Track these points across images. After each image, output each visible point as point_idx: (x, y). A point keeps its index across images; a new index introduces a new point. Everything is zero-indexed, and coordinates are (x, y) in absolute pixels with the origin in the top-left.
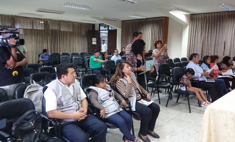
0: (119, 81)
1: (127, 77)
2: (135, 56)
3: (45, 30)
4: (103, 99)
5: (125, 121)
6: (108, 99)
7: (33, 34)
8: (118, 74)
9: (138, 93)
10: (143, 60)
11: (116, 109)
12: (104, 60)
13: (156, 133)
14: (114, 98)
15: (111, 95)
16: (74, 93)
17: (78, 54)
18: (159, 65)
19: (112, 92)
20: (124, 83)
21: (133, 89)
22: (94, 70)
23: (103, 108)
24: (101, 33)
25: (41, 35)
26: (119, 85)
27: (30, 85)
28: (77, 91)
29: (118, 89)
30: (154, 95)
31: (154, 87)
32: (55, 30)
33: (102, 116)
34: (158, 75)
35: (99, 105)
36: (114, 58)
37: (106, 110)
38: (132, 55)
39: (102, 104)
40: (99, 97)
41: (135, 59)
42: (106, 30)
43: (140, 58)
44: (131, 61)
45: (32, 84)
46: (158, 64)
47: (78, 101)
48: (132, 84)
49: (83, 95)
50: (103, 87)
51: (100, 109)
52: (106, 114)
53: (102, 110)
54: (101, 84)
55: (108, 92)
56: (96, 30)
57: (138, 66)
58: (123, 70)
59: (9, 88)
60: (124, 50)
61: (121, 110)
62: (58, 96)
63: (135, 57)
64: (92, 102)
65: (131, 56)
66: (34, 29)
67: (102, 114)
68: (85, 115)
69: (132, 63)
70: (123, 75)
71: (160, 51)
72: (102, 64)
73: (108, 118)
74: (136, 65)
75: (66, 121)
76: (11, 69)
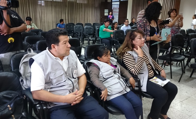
0: (127, 54)
1: (137, 49)
2: (148, 22)
3: (63, 2)
4: (106, 76)
5: (133, 105)
6: (112, 76)
7: (52, 6)
8: (127, 46)
9: (150, 70)
10: (157, 27)
11: (122, 89)
12: (113, 29)
13: (169, 117)
14: (120, 75)
15: (116, 71)
16: (69, 68)
17: (90, 24)
18: (173, 35)
19: (117, 67)
20: (133, 57)
21: (145, 64)
22: (102, 40)
23: (105, 88)
24: (113, 5)
25: (60, 6)
26: (127, 59)
27: (27, 54)
28: (73, 66)
29: (125, 63)
30: (164, 67)
31: (165, 60)
32: (72, 2)
33: (104, 98)
34: (171, 47)
35: (100, 84)
36: (124, 28)
37: (108, 90)
38: (145, 21)
39: (103, 83)
40: (100, 73)
41: (148, 26)
42: (118, 2)
43: (154, 25)
44: (143, 28)
45: (29, 53)
46: (171, 35)
47: (73, 78)
48: (144, 58)
49: (82, 70)
50: (106, 61)
51: (101, 89)
52: (108, 95)
53: (103, 90)
54: (104, 58)
55: (113, 68)
56: (108, 2)
57: (152, 35)
58: (133, 42)
59: (5, 57)
60: (134, 20)
61: (128, 90)
62: (46, 72)
63: (149, 24)
64: (92, 79)
65: (143, 23)
66: (54, 1)
67: (103, 96)
68: (80, 98)
69: (144, 31)
70: (133, 47)
71: (174, 20)
72: (111, 34)
73: (110, 101)
74: (149, 34)
75: (56, 105)
76: (5, 35)
